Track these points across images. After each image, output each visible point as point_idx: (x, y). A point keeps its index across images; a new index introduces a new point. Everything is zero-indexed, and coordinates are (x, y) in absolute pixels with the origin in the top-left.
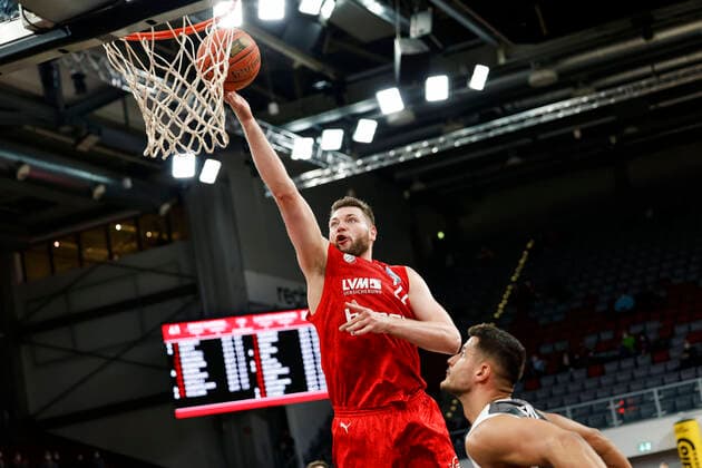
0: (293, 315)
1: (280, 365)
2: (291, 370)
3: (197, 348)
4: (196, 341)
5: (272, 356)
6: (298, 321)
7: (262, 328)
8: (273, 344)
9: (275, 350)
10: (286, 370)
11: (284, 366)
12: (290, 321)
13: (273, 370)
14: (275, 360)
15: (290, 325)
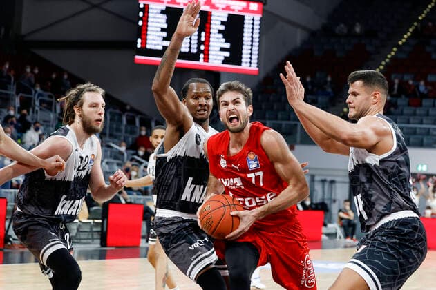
0: (244, 4)
1: (224, 40)
2: (231, 46)
3: (162, 12)
4: (163, 7)
5: (220, 32)
6: (246, 10)
7: (217, 8)
8: (223, 23)
9: (222, 28)
10: (228, 46)
11: (226, 42)
12: (240, 8)
13: (218, 42)
14: (221, 36)
15: (239, 11)
